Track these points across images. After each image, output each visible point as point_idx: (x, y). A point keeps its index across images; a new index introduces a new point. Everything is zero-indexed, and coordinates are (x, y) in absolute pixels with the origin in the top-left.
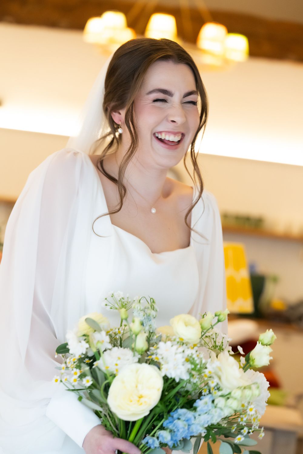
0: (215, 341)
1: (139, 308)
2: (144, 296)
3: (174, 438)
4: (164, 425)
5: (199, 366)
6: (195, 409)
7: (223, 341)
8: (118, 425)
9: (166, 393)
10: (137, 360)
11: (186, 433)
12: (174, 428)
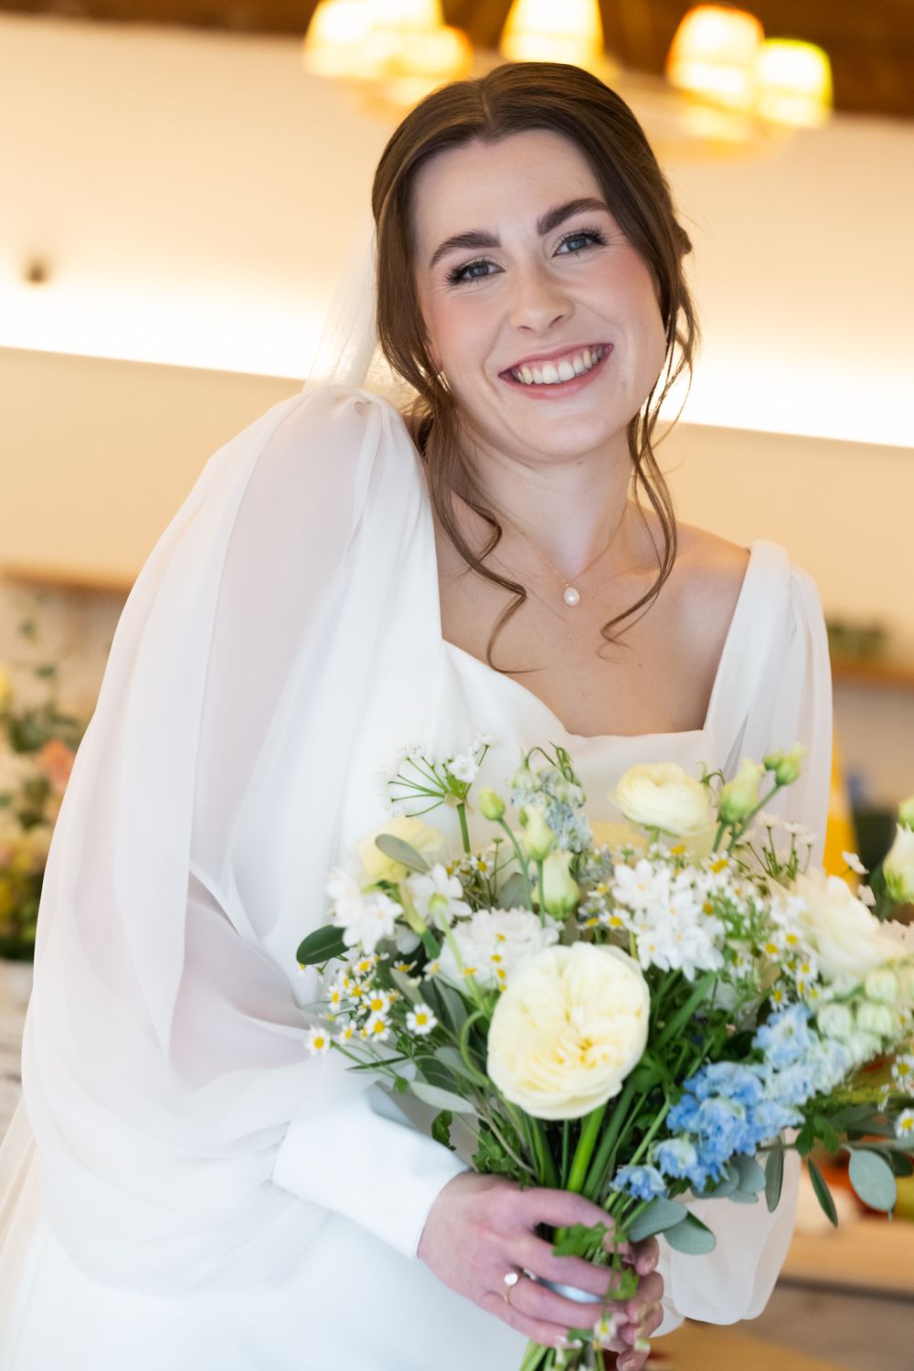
0: (769, 855)
1: (529, 785)
2: (536, 746)
3: (708, 1159)
4: (670, 1125)
5: (747, 923)
6: (759, 1057)
7: (797, 848)
8: (528, 1148)
9: (661, 1025)
10: (555, 936)
11: (742, 1132)
12: (704, 1125)
